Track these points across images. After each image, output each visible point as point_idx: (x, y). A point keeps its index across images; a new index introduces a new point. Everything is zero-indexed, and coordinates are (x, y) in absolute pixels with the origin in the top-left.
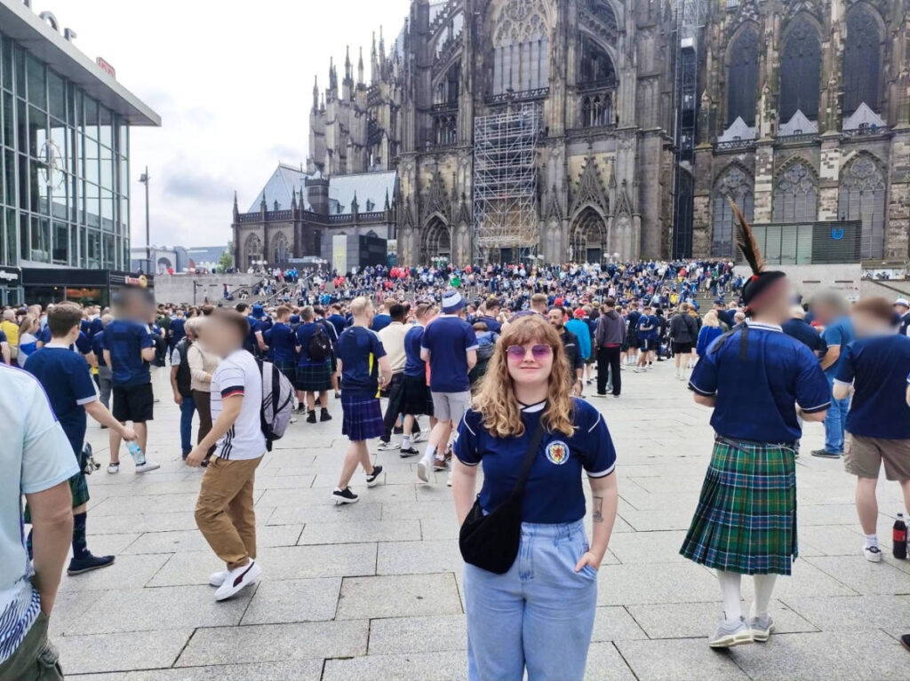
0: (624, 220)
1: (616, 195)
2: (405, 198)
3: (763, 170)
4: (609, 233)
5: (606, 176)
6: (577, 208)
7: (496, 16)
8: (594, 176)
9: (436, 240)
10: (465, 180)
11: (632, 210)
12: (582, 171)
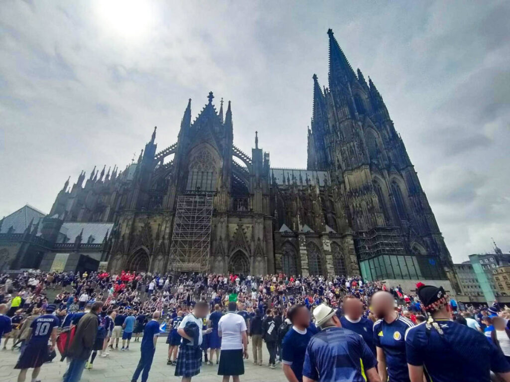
0: (259, 259)
1: (255, 245)
2: (122, 235)
3: (302, 245)
4: (252, 265)
5: (249, 235)
6: (233, 250)
7: (192, 159)
8: (243, 234)
9: (137, 264)
10: (165, 229)
11: (263, 253)
12: (236, 231)
